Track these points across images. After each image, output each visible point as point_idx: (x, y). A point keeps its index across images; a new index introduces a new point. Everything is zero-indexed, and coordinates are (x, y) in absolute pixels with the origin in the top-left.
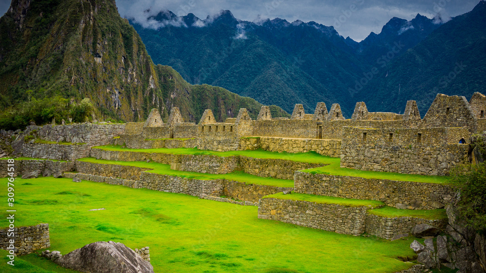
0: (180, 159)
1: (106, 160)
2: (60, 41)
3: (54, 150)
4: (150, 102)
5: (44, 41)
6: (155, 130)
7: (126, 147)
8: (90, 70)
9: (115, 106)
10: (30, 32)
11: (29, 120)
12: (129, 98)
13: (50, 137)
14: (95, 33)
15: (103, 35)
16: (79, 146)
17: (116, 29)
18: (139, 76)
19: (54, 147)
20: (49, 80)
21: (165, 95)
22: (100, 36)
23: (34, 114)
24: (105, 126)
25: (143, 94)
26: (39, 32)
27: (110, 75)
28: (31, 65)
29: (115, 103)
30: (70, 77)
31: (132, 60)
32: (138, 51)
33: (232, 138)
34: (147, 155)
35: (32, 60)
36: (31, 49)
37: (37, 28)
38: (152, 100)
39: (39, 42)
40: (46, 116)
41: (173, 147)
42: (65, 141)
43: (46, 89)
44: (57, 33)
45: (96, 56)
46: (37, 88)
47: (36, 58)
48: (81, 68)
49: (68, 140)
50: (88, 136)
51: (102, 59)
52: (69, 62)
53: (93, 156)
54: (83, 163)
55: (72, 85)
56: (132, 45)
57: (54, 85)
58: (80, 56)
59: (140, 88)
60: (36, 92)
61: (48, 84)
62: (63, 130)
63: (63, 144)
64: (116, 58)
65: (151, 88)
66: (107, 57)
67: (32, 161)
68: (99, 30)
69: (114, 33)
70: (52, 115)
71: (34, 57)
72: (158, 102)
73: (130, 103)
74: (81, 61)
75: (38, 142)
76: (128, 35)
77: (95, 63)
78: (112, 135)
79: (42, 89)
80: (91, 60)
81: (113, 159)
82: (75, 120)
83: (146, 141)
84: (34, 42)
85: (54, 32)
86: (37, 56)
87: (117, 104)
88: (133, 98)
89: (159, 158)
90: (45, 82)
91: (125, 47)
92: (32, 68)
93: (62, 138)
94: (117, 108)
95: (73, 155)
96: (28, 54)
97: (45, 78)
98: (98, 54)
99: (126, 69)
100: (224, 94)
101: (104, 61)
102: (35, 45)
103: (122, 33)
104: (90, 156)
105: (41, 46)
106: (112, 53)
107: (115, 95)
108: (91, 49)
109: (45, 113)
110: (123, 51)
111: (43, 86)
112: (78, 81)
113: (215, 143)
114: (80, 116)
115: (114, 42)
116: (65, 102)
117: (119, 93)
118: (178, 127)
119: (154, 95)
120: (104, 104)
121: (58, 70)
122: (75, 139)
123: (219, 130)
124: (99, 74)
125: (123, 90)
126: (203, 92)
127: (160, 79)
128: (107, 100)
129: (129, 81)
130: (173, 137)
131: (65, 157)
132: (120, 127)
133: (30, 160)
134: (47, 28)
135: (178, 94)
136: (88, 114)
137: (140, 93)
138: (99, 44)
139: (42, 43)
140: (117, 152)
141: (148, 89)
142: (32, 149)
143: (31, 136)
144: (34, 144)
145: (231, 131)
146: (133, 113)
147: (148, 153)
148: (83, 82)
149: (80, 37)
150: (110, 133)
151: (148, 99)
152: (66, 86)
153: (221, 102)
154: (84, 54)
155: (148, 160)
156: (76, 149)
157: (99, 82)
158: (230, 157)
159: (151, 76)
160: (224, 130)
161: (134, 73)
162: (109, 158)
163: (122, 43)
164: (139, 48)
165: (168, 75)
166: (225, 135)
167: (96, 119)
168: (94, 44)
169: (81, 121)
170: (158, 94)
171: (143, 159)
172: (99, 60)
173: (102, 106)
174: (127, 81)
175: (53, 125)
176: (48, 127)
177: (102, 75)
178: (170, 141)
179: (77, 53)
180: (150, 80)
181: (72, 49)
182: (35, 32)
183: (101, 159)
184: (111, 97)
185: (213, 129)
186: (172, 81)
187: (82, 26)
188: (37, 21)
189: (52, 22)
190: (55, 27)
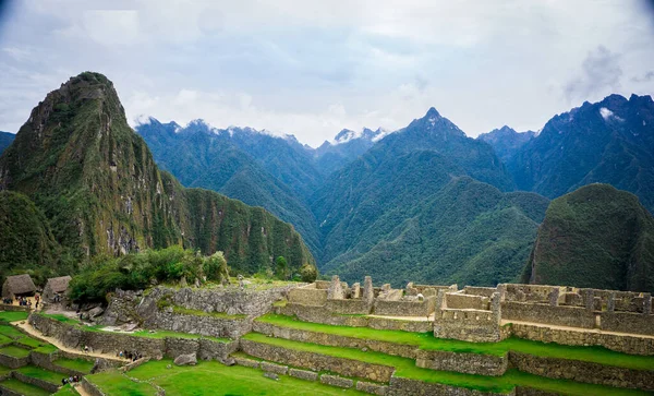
2: (79, 150)
3: (207, 325)
4: (158, 207)
5: (63, 150)
8: (106, 178)
10: (49, 141)
11: (148, 277)
12: (139, 203)
14: (111, 142)
15: (118, 145)
17: (128, 139)
18: (148, 182)
19: (205, 320)
20: (69, 188)
22: (115, 146)
23: (155, 270)
24: (264, 293)
25: (152, 200)
26: (57, 141)
27: (124, 183)
28: (51, 173)
29: (128, 209)
30: (91, 186)
31: (142, 167)
32: (147, 159)
35: (51, 168)
36: (51, 157)
37: (56, 138)
38: (159, 204)
39: (57, 150)
40: (173, 273)
42: (216, 311)
44: (77, 142)
45: (112, 165)
47: (55, 165)
48: (99, 177)
49: (219, 309)
51: (117, 168)
52: (89, 171)
55: (93, 194)
56: (141, 154)
57: (76, 194)
58: (99, 165)
59: (148, 193)
61: (70, 193)
64: (128, 166)
65: (158, 194)
66: (121, 165)
68: (114, 140)
69: (126, 142)
70: (181, 273)
71: (53, 165)
73: (140, 208)
74: (99, 170)
76: (138, 145)
77: (110, 172)
79: (63, 197)
80: (107, 169)
84: (53, 150)
85: (73, 142)
88: (142, 204)
90: (65, 190)
91: (135, 156)
92: (52, 176)
93: (210, 307)
95: (236, 332)
96: (48, 162)
97: (65, 186)
98: (113, 163)
99: (136, 176)
101: (118, 170)
102: (54, 153)
103: (132, 143)
105: (61, 155)
106: (125, 162)
107: (128, 201)
108: (107, 158)
109: (172, 271)
110: (133, 160)
111: (64, 194)
112: (97, 190)
114: (214, 273)
115: (126, 152)
117: (131, 199)
119: (161, 201)
120: (119, 210)
121: (78, 179)
122: (231, 309)
124: (114, 182)
125: (135, 196)
126: (197, 194)
128: (121, 206)
129: (139, 187)
131: (225, 334)
133: (178, 337)
134: (65, 138)
136: (222, 271)
137: (148, 198)
138: (114, 153)
139: (61, 152)
141: (156, 195)
142: (172, 320)
143: (164, 302)
144: (174, 314)
148: (102, 190)
149: (98, 148)
151: (155, 204)
152: (87, 195)
153: (213, 204)
154: (102, 163)
157: (114, 190)
159: (158, 183)
161: (143, 180)
162: (288, 338)
163: (133, 152)
164: (148, 156)
165: (167, 180)
168: (110, 153)
169: (215, 278)
170: (164, 199)
172: (114, 169)
174: (137, 187)
175: (185, 285)
177: (117, 183)
179: (96, 162)
180: (157, 187)
181: (91, 158)
182: (54, 141)
184: (125, 204)
186: (171, 185)
187: (100, 136)
188: (55, 131)
189: (71, 132)
190: (74, 137)
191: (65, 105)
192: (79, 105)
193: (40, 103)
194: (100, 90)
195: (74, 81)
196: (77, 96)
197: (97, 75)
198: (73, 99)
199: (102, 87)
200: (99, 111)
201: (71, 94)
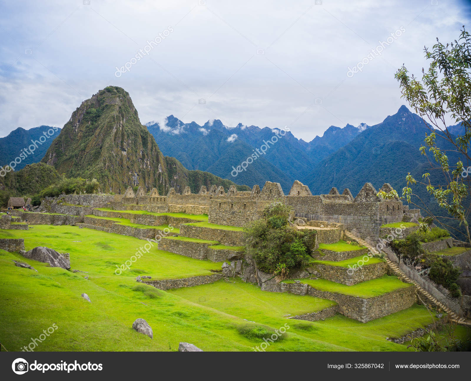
0: (136, 217)
1: (101, 216)
2: (100, 140)
3: (73, 210)
4: (159, 182)
5: (90, 140)
6: (128, 200)
7: (113, 209)
8: (118, 160)
9: (135, 184)
10: (82, 134)
11: (62, 191)
12: (144, 178)
13: (72, 202)
14: (123, 135)
15: (128, 137)
16: (86, 208)
17: (137, 132)
18: (152, 164)
19: (72, 208)
20: (92, 165)
21: (170, 177)
22: (126, 137)
23: (65, 188)
24: (102, 196)
25: (154, 176)
26: (87, 134)
27: (132, 163)
28: (82, 155)
29: (134, 181)
30: (105, 164)
31: (147, 153)
32: (152, 147)
33: (164, 205)
34: (121, 214)
35: (82, 152)
36: (82, 145)
37: (87, 132)
38: (160, 180)
39: (87, 140)
40: (71, 189)
41: (137, 210)
42: (79, 204)
43: (89, 171)
44: (99, 135)
45: (123, 151)
46: (84, 170)
47: (84, 150)
48: (112, 158)
49: (81, 204)
50: (92, 202)
51: (127, 152)
52: (105, 154)
53: (94, 214)
54: (87, 218)
55: (106, 169)
56: (147, 143)
57: (94, 169)
58: (112, 150)
59: (152, 172)
60: (83, 173)
61: (91, 169)
62: (79, 198)
63: (78, 206)
64: (136, 152)
65: (160, 173)
66: (130, 151)
67: (59, 215)
68: (125, 133)
69: (136, 135)
70: (74, 189)
71: (83, 150)
72: (164, 181)
73: (145, 182)
74: (112, 154)
75: (64, 204)
76: (145, 137)
77: (122, 155)
78: (107, 202)
79: (86, 171)
80: (119, 153)
81: (104, 216)
82: (87, 192)
83: (123, 206)
84: (84, 140)
85: (97, 134)
86: (85, 150)
87: (136, 183)
88: (147, 179)
89: (126, 216)
90: (89, 167)
91: (143, 145)
92: (82, 158)
93: (78, 203)
94: (136, 185)
95: (82, 213)
96: (80, 148)
97: (89, 164)
98: (124, 149)
99: (143, 159)
100: (211, 177)
101: (128, 154)
102: (84, 142)
103: (141, 135)
104: (92, 214)
105: (88, 143)
106: (134, 148)
107: (135, 176)
108: (120, 145)
109: (71, 188)
110: (141, 147)
111: (88, 169)
112: (110, 167)
113: (156, 208)
114: (90, 190)
115: (135, 142)
116: (83, 181)
117: (138, 175)
118: (140, 198)
119: (161, 177)
120: (127, 182)
121: (98, 159)
122: (84, 203)
123: (158, 201)
124: (125, 162)
125: (141, 173)
126: (197, 175)
127: (167, 166)
128: (129, 179)
129: (145, 167)
130: (138, 204)
131: (78, 214)
132: (112, 197)
133: (59, 214)
134: (92, 131)
135: (179, 177)
136: (95, 189)
137: (152, 175)
138: (125, 142)
139: (89, 141)
140: (106, 212)
141: (158, 173)
142: (61, 208)
143: (61, 201)
144: (62, 206)
145: (165, 201)
146: (147, 188)
147: (121, 213)
148: (113, 167)
149: (113, 138)
150: (105, 201)
151: (157, 179)
152: (102, 170)
153: (209, 183)
154: (115, 149)
155: (121, 217)
156: (84, 209)
157: (124, 167)
158: (161, 216)
159: (160, 164)
160: (161, 201)
161: (148, 162)
162: (102, 216)
163: (141, 142)
164: (152, 145)
165: (172, 164)
166: (161, 204)
167: (101, 192)
168: (122, 142)
169: (91, 192)
170: (164, 176)
171: (118, 216)
172: (124, 153)
173: (125, 183)
174: (143, 167)
175: (75, 195)
176: (71, 196)
177: (127, 163)
178: (135, 206)
179: (111, 148)
180: (159, 167)
181: (107, 145)
182: (85, 134)
183: (98, 216)
184: (132, 178)
185: (156, 200)
186: (175, 168)
187: (114, 130)
188: (87, 127)
189: (96, 128)
190: (98, 131)
191: (94, 110)
192: (103, 109)
193: (78, 109)
194: (118, 99)
195: (102, 93)
196: (102, 103)
197: (117, 88)
198: (100, 106)
199: (119, 97)
200: (115, 113)
201: (99, 101)
